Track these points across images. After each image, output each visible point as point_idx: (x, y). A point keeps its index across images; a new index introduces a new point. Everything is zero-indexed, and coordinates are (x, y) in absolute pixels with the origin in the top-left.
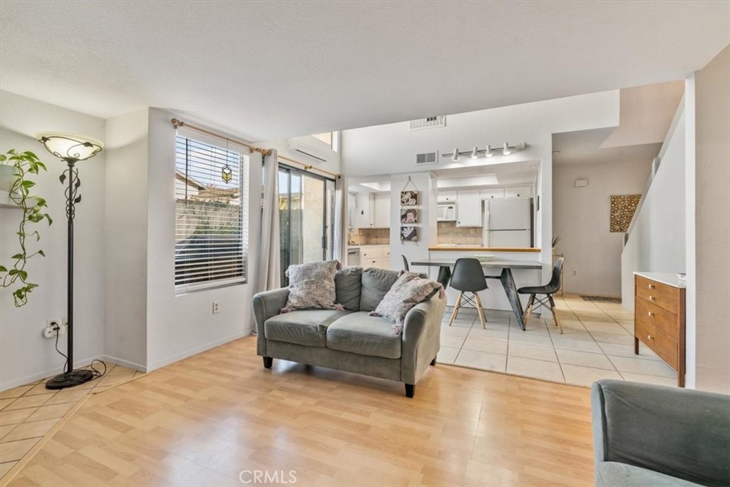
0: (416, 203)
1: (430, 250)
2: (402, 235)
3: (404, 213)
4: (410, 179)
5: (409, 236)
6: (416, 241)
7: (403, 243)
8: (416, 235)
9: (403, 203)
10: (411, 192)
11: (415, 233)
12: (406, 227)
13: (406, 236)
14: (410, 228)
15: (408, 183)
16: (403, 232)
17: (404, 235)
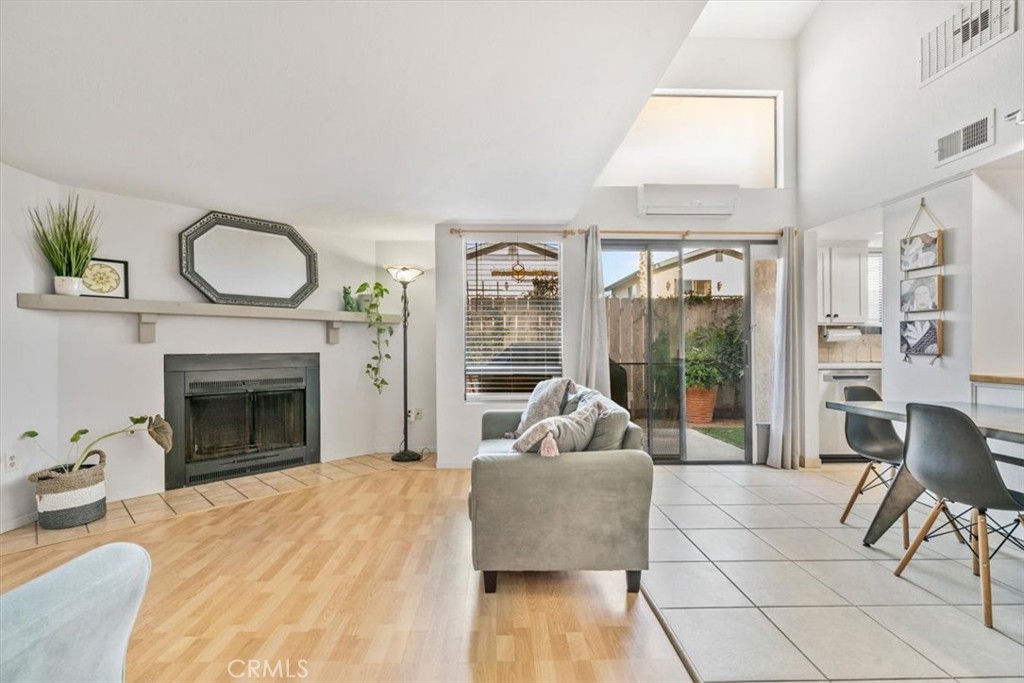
0: (937, 261)
1: (972, 378)
3: (907, 289)
4: (923, 205)
5: (921, 342)
6: (938, 356)
7: (908, 360)
8: (936, 341)
9: (908, 263)
10: (924, 237)
11: (935, 336)
12: (911, 323)
13: (912, 342)
14: (923, 323)
15: (918, 215)
16: (905, 335)
17: (910, 341)
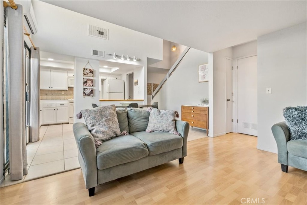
0: (93, 76)
1: (100, 101)
2: (84, 93)
3: (85, 81)
4: (88, 62)
5: (89, 93)
6: (92, 96)
7: (84, 97)
8: (93, 93)
9: (85, 75)
10: (90, 70)
11: (92, 92)
12: (87, 89)
13: (87, 93)
14: (90, 89)
15: (87, 64)
16: (85, 91)
17: (86, 93)
